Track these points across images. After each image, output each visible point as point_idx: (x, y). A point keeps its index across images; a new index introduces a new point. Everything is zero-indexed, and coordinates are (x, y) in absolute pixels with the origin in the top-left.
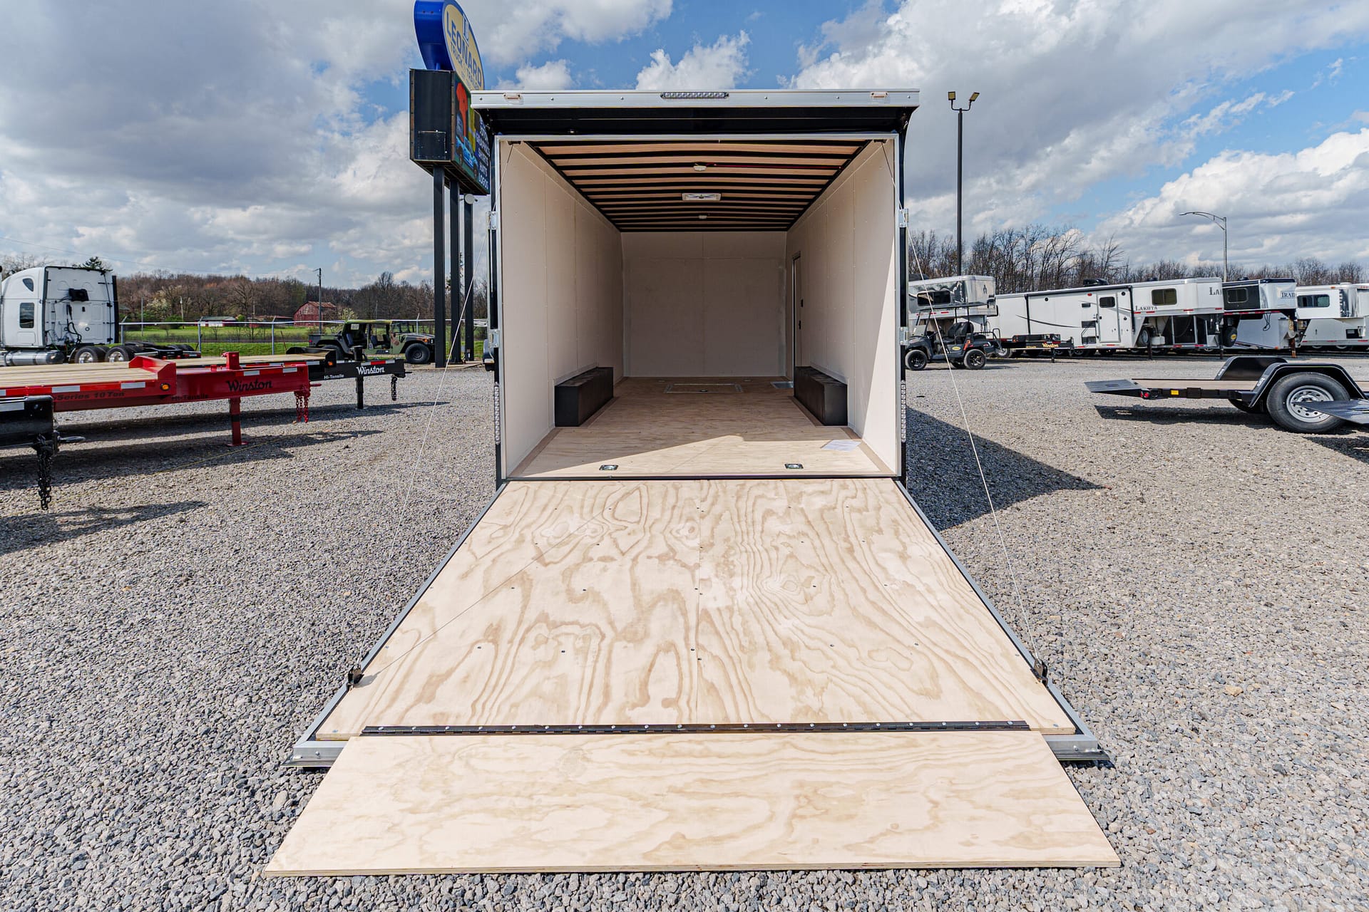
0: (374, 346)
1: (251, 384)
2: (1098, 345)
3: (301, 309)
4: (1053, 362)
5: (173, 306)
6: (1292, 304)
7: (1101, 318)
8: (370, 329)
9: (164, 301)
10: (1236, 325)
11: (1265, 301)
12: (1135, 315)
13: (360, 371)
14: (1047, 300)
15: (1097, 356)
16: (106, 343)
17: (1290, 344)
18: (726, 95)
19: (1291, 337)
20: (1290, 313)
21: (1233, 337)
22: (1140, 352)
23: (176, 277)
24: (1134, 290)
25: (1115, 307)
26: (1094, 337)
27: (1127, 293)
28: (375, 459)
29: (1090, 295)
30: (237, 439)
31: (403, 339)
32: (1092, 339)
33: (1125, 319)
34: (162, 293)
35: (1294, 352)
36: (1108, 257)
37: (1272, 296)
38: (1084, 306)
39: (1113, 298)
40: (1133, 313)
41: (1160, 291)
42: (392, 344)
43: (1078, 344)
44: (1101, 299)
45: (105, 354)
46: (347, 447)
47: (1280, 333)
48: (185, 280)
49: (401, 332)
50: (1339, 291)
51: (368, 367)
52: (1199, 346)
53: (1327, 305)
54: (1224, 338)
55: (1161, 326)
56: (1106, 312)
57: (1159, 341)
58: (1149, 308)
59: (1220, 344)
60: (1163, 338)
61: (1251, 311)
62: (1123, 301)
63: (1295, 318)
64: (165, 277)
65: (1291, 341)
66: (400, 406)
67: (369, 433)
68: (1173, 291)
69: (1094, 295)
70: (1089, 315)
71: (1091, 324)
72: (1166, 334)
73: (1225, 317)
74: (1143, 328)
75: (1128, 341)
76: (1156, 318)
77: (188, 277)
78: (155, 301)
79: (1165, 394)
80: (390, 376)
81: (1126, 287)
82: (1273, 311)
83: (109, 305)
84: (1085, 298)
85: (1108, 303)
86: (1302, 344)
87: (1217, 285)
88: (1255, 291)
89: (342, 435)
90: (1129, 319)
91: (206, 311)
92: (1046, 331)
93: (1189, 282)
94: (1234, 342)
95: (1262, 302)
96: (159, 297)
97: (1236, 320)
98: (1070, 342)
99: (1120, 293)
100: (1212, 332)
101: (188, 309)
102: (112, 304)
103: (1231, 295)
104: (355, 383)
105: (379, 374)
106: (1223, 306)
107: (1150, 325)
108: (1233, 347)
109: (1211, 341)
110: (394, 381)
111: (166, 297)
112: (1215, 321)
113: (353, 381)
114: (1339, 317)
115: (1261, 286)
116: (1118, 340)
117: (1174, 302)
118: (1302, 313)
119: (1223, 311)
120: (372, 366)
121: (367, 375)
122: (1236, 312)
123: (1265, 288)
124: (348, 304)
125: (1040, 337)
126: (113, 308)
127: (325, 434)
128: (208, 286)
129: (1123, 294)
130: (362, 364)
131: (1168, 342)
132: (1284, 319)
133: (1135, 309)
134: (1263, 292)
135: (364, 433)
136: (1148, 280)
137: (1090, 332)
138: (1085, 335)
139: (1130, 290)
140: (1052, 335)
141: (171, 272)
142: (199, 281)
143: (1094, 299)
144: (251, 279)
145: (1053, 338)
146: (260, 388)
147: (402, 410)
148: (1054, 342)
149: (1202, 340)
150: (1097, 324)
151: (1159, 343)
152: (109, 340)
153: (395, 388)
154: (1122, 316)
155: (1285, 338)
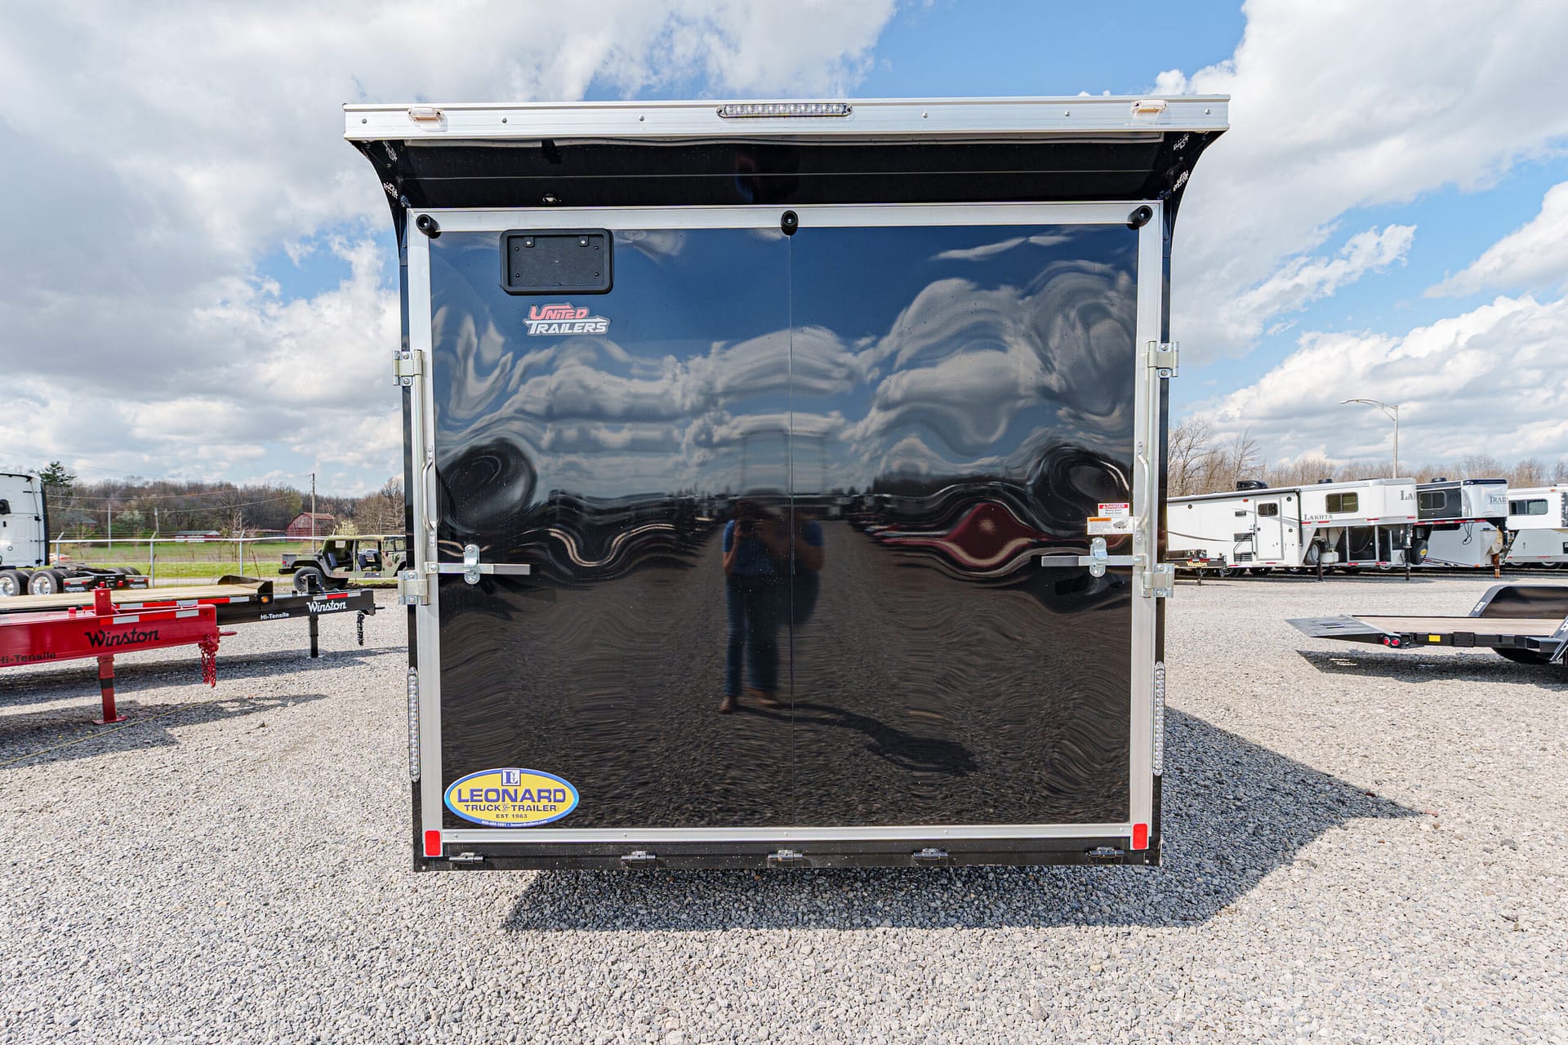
0: (362, 567)
1: (125, 635)
2: (1255, 563)
3: (295, 522)
4: (1200, 584)
5: (147, 518)
6: (1502, 511)
7: (1259, 529)
8: (357, 548)
9: (136, 512)
10: (1426, 537)
11: (1469, 506)
12: (1304, 526)
13: (312, 608)
14: (1190, 507)
15: (1247, 576)
16: (34, 565)
17: (1493, 561)
18: (847, 110)
19: (1496, 551)
20: (1499, 522)
21: (1423, 553)
22: (1309, 572)
23: (151, 484)
24: (1302, 494)
25: (1278, 516)
26: (1250, 554)
27: (1295, 498)
28: (293, 749)
29: (1246, 501)
30: (110, 712)
31: (397, 559)
32: (1247, 556)
33: (1291, 531)
34: (133, 503)
35: (1498, 570)
36: (1242, 456)
37: (1477, 502)
38: (1238, 514)
39: (1275, 505)
40: (1301, 523)
41: (1337, 496)
42: (383, 565)
43: (1230, 562)
44: (1260, 506)
45: (28, 579)
46: (263, 725)
47: (1482, 549)
48: (164, 488)
49: (395, 550)
50: (1561, 495)
51: (323, 602)
52: (1381, 564)
53: (1545, 512)
54: (1412, 556)
55: (1334, 540)
56: (1266, 522)
57: (1331, 558)
58: (1322, 517)
59: (1407, 561)
60: (1337, 553)
61: (1450, 520)
62: (1288, 508)
63: (1506, 529)
64: (137, 484)
65: (1494, 557)
66: (368, 653)
67: (307, 698)
68: (1354, 495)
69: (1251, 501)
70: (1244, 526)
71: (1247, 537)
72: (1340, 548)
73: (1415, 528)
74: (1313, 542)
75: (1294, 560)
76: (1328, 530)
77: (164, 484)
78: (126, 512)
79: (1420, 640)
80: (354, 614)
81: (1294, 491)
82: (1477, 520)
83: (37, 519)
84: (1239, 505)
85: (1270, 510)
86: (1507, 560)
87: (1410, 489)
88: (1455, 495)
89: (266, 703)
90: (1296, 530)
91: (185, 524)
92: (1190, 546)
93: (1374, 485)
94: (1423, 559)
95: (1464, 508)
96: (130, 508)
97: (1427, 530)
98: (1222, 559)
99: (1284, 498)
100: (1399, 545)
101: (163, 522)
102: (41, 517)
103: (1427, 500)
104: (308, 622)
105: (339, 611)
106: (1416, 514)
107: (1322, 537)
108: (1422, 565)
109: (1396, 558)
110: (360, 620)
111: (139, 508)
112: (1406, 533)
113: (304, 622)
114: (1560, 527)
115: (1464, 488)
116: (1280, 557)
117: (1354, 508)
118: (1513, 522)
119: (1416, 521)
120: (329, 601)
121: (322, 613)
122: (1429, 522)
123: (1469, 491)
124: (351, 516)
125: (1183, 554)
126: (42, 522)
127: (242, 701)
128: (187, 496)
129: (1289, 499)
130: (315, 598)
131: (1343, 559)
132: (1488, 529)
133: (1303, 519)
134: (1466, 495)
135: (297, 699)
136: (1320, 482)
137: (1245, 547)
138: (1239, 551)
139: (1298, 494)
140: (1198, 552)
141: (146, 480)
142: (178, 490)
143: (1251, 505)
144: (239, 487)
145: (1199, 554)
146: (139, 640)
147: (368, 659)
148: (1202, 560)
149: (1385, 556)
150: (1254, 537)
151: (1331, 561)
152: (38, 562)
153: (361, 628)
154: (1286, 527)
155: (1489, 552)
